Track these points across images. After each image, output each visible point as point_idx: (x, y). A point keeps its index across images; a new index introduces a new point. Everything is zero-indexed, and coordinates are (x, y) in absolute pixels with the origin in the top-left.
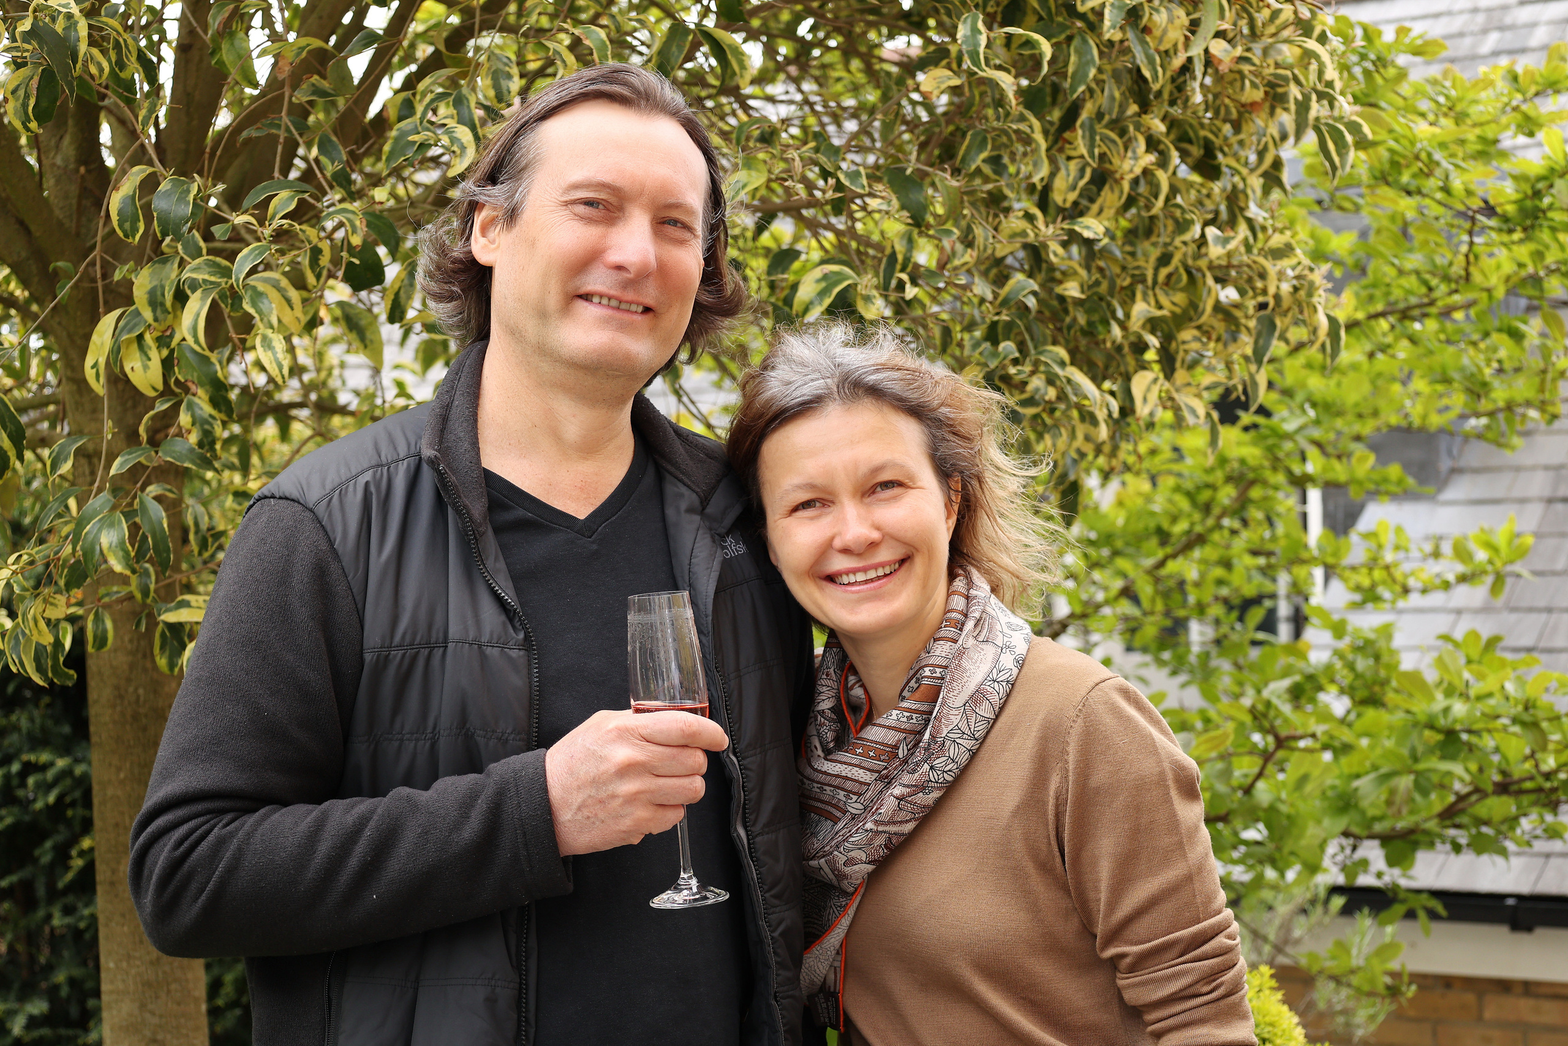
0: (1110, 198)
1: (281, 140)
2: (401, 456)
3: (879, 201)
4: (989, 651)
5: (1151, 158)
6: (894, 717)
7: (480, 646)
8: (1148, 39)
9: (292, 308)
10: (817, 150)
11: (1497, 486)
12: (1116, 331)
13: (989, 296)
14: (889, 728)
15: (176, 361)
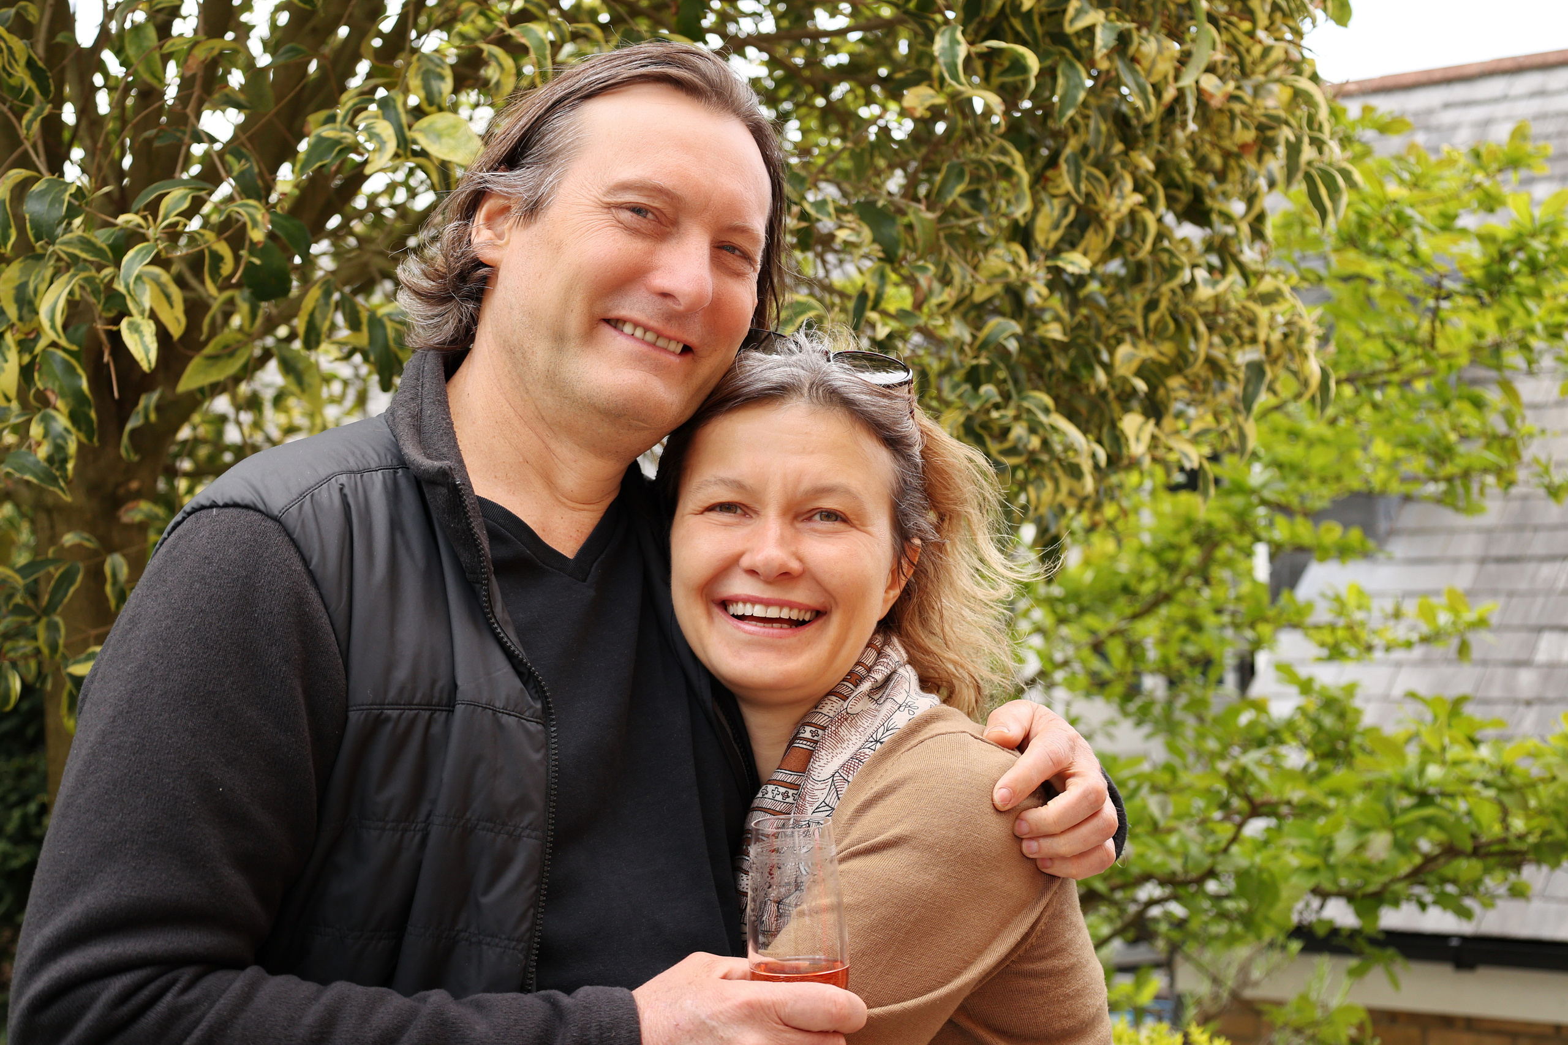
0: (1094, 240)
3: (847, 231)
5: (1138, 198)
8: (1138, 67)
9: (171, 305)
11: (1433, 547)
12: (1101, 376)
13: (968, 338)
15: (37, 367)
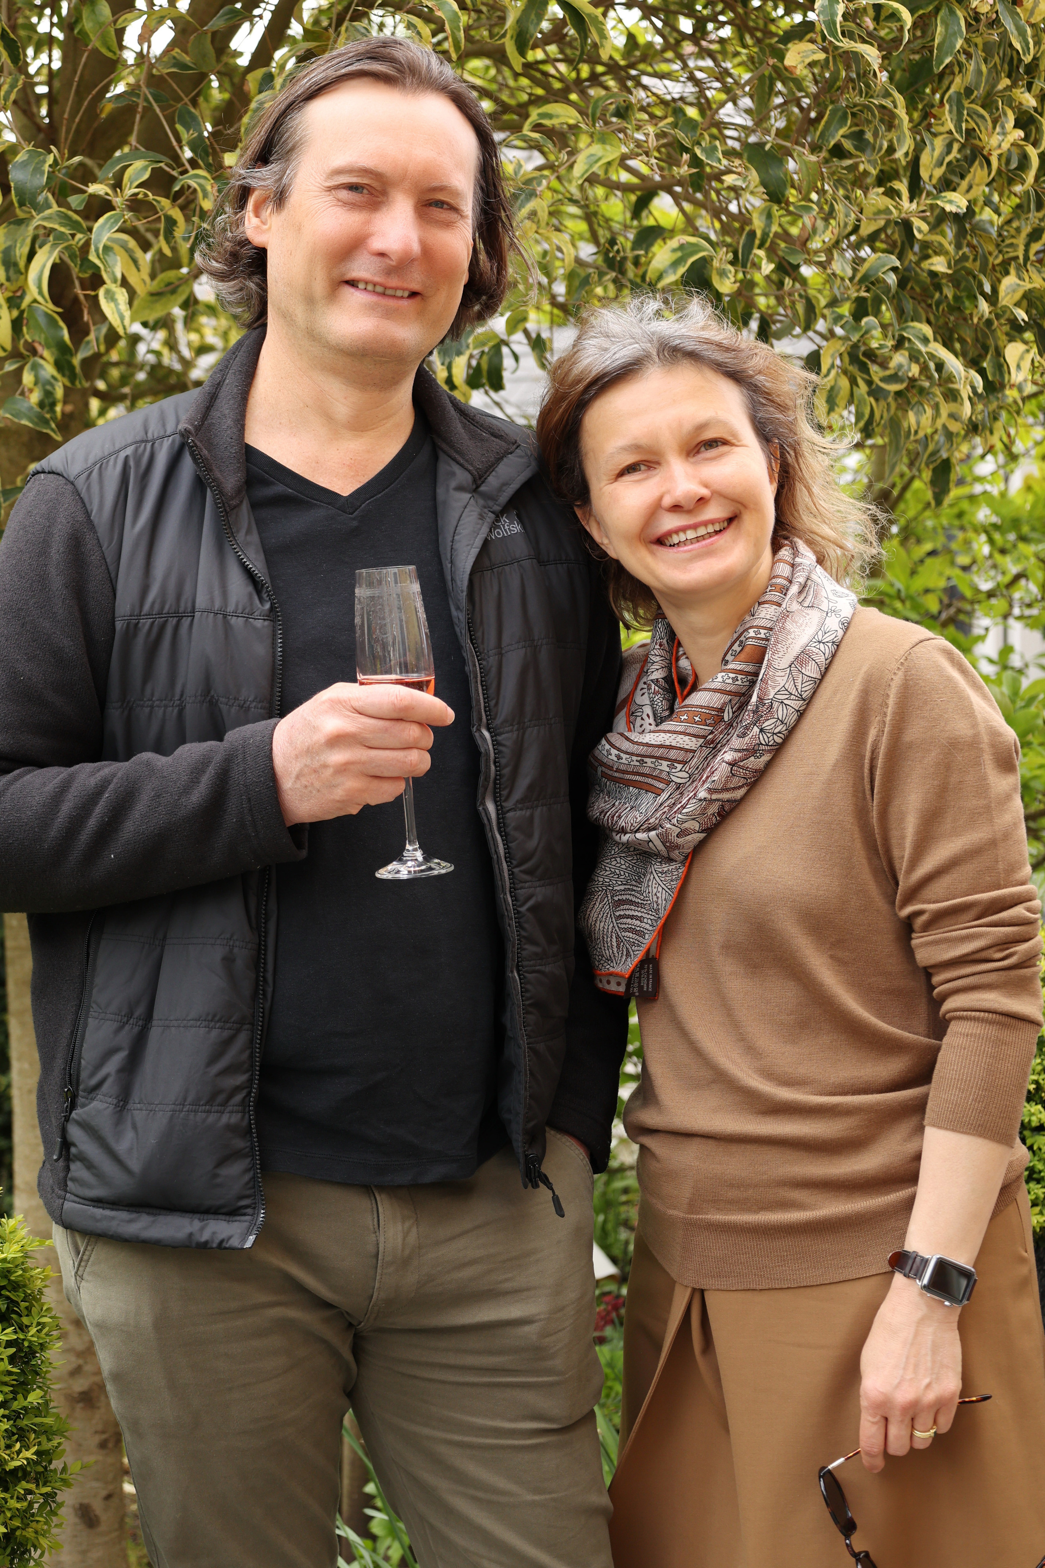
0: (978, 174)
1: (140, 109)
2: (168, 433)
3: (734, 176)
4: (814, 616)
5: (1021, 133)
6: (720, 679)
7: (225, 616)
8: (1020, 9)
9: (139, 270)
10: (675, 125)
12: (984, 306)
13: (850, 273)
14: (715, 690)
15: (25, 322)
